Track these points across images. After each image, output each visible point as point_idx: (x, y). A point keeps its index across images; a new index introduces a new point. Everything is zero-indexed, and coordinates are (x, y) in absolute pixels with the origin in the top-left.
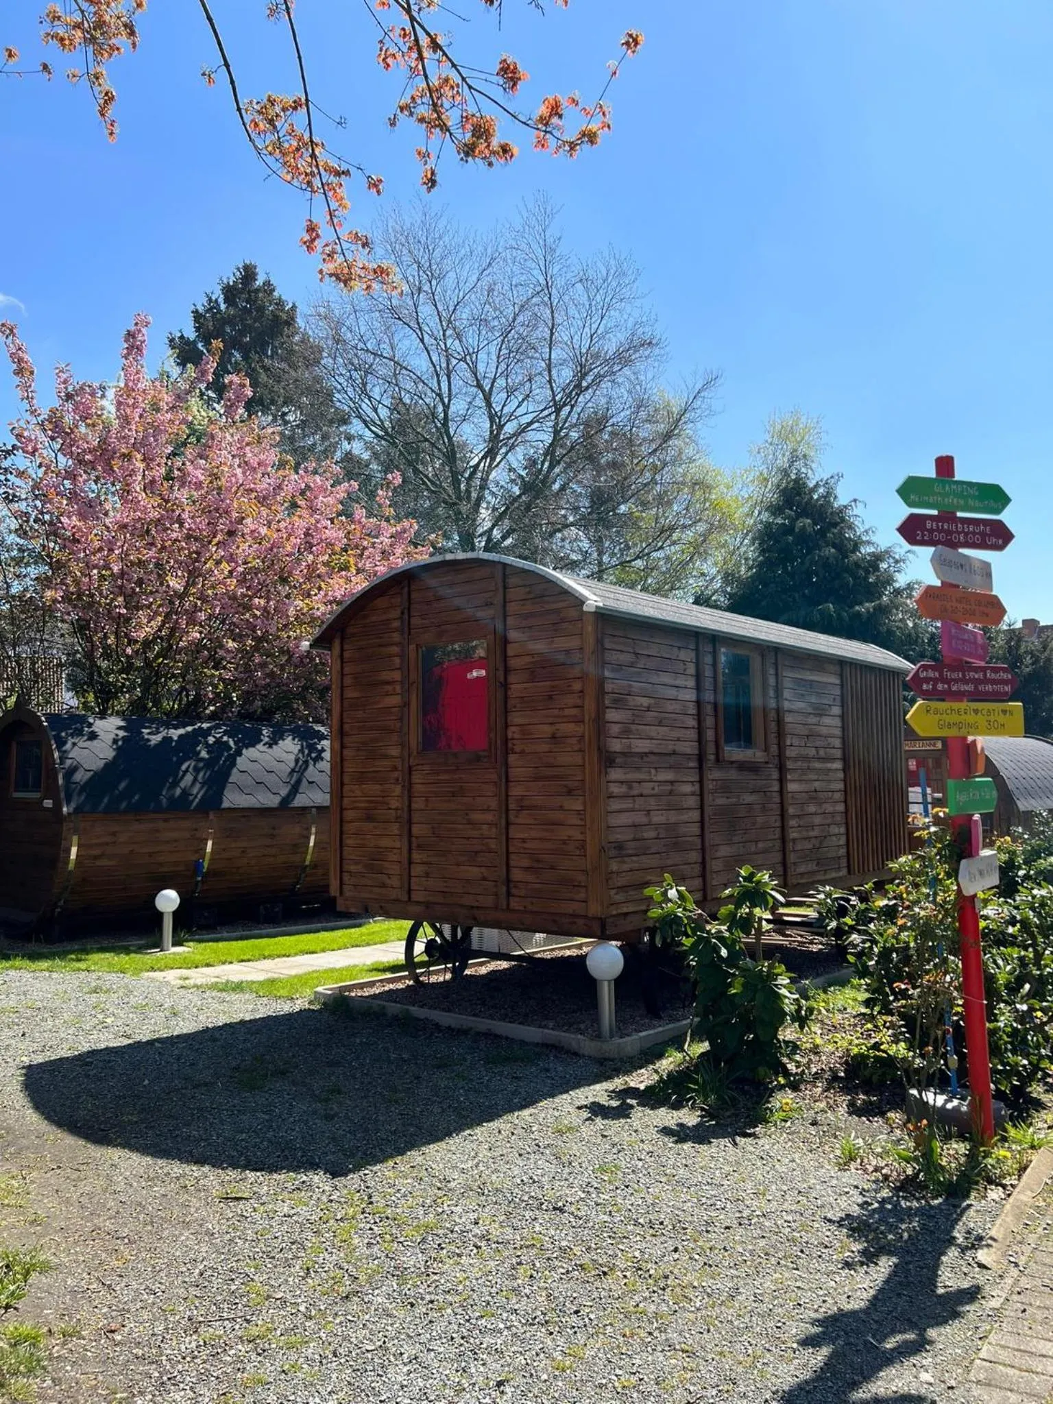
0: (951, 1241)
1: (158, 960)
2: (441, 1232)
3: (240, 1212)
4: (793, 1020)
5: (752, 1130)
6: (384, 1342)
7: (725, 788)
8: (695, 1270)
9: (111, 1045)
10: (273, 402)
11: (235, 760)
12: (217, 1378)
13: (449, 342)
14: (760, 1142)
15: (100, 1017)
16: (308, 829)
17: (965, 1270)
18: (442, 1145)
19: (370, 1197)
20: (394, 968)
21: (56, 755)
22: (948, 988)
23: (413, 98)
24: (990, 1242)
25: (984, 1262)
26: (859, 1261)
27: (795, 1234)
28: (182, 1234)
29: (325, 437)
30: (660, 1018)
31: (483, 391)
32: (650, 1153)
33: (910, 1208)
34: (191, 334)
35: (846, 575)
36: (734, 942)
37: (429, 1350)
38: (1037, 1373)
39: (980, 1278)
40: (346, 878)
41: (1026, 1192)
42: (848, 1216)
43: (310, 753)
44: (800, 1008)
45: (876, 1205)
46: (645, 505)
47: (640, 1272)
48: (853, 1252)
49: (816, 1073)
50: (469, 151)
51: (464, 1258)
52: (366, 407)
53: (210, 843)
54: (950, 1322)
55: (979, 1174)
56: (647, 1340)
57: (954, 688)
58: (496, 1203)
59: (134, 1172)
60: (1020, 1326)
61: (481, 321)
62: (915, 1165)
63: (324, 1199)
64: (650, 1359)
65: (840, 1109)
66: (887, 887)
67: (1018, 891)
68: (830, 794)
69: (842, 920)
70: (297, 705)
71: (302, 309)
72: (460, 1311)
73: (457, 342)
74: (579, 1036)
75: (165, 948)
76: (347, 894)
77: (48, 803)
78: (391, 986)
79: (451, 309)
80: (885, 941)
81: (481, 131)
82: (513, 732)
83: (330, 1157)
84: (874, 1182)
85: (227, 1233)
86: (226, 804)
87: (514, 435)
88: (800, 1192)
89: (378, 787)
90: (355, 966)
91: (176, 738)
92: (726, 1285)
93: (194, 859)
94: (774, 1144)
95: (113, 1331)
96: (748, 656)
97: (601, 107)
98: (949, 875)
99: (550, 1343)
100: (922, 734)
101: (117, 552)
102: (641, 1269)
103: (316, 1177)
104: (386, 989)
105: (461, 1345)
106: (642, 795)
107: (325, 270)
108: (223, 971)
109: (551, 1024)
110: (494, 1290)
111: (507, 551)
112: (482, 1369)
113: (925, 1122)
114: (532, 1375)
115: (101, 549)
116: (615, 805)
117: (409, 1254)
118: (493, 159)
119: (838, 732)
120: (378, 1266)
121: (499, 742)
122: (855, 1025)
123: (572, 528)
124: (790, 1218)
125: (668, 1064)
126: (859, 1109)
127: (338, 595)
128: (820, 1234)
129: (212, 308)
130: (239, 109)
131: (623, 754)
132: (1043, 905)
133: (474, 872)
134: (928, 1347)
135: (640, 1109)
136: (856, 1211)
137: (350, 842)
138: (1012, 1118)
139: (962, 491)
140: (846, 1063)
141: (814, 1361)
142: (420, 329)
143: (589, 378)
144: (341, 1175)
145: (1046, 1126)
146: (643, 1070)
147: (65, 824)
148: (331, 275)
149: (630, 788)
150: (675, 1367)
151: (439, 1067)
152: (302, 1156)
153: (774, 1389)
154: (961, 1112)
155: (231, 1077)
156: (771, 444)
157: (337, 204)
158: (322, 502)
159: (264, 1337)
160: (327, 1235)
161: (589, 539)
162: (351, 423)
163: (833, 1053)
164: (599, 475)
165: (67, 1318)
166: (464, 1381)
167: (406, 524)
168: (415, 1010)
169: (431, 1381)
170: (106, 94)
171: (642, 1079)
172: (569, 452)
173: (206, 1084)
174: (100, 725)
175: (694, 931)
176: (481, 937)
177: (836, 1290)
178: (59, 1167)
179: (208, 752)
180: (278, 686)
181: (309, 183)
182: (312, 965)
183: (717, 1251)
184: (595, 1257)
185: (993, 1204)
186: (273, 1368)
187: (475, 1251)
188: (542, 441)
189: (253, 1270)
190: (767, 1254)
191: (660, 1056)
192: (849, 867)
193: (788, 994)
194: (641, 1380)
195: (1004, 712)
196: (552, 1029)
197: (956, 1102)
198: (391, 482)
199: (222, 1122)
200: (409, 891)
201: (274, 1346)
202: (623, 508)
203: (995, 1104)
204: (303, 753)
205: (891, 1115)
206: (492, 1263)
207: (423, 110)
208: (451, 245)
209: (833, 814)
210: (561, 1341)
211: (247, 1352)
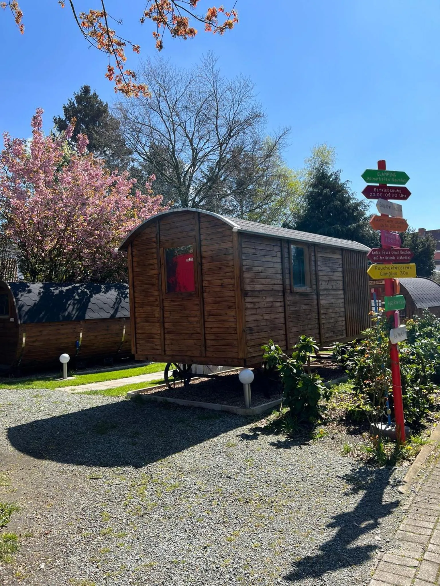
0: (388, 483)
1: (62, 383)
2: (181, 488)
3: (98, 484)
4: (324, 397)
5: (308, 442)
6: (158, 533)
7: (294, 303)
8: (284, 499)
9: (43, 418)
10: (100, 146)
11: (90, 299)
12: (90, 551)
13: (174, 118)
14: (311, 447)
15: (38, 407)
16: (123, 327)
17: (394, 495)
18: (181, 453)
19: (151, 476)
20: (160, 382)
21: (14, 300)
22: (386, 382)
23: (150, 10)
24: (403, 483)
25: (401, 491)
26: (351, 493)
27: (325, 483)
28: (74, 494)
29: (122, 160)
30: (270, 398)
31: (189, 138)
32: (266, 453)
33: (372, 471)
34: (63, 118)
35: (344, 212)
36: (299, 366)
37: (176, 536)
38: (422, 535)
39: (400, 497)
40: (138, 346)
41: (418, 462)
42: (346, 475)
43: (122, 295)
44: (326, 392)
45: (358, 470)
46: (260, 185)
47: (262, 501)
48: (348, 489)
49: (334, 418)
50: (176, 32)
51: (190, 498)
52: (139, 147)
53: (81, 334)
54: (388, 516)
55: (399, 456)
56: (264, 528)
57: (387, 258)
58: (203, 476)
59: (54, 470)
60: (416, 516)
61: (186, 108)
62: (374, 453)
63: (133, 477)
64: (266, 535)
65: (344, 432)
66: (361, 342)
67: (416, 341)
68: (338, 304)
69: (343, 356)
70: (116, 275)
71: (110, 105)
72: (189, 519)
73: (177, 118)
74: (237, 407)
75: (65, 377)
76: (139, 353)
77: (12, 320)
78: (159, 390)
79: (174, 103)
80: (361, 364)
81: (182, 23)
82: (205, 283)
83: (135, 460)
84: (357, 461)
85: (93, 492)
86: (87, 317)
87: (203, 157)
88: (327, 466)
89: (150, 308)
90: (144, 382)
91: (65, 291)
92: (297, 504)
93: (75, 341)
94: (316, 448)
95: (47, 534)
96: (303, 249)
97: (233, 12)
98: (386, 336)
99: (225, 530)
100: (373, 278)
101: (35, 213)
102: (262, 500)
103: (129, 469)
104: (157, 391)
105: (189, 533)
106: (259, 308)
107: (117, 88)
108: (89, 386)
109: (225, 403)
110: (202, 511)
111: (202, 207)
112: (198, 542)
113: (377, 436)
114: (218, 544)
115: (28, 212)
116: (249, 312)
117: (168, 498)
118: (187, 36)
119: (341, 278)
120: (155, 503)
121: (199, 287)
122: (350, 398)
123: (229, 196)
124: (323, 477)
125: (273, 417)
126: (351, 432)
127: (130, 228)
128: (335, 482)
129: (71, 106)
130: (76, 17)
131: (252, 291)
132: (426, 346)
133: (191, 342)
134: (378, 526)
135: (262, 435)
136: (349, 473)
137: (139, 331)
138: (413, 433)
139: (389, 175)
140: (346, 413)
141: (332, 533)
142: (161, 112)
143: (234, 132)
144: (139, 467)
145: (427, 436)
146: (263, 420)
147: (20, 328)
148: (120, 90)
149: (255, 305)
150: (276, 537)
151: (179, 422)
152: (123, 460)
153: (316, 545)
154: (392, 431)
155: (93, 429)
156: (313, 158)
157: (121, 58)
158: (122, 189)
159: (109, 533)
160: (134, 491)
161: (237, 201)
162: (133, 154)
163: (341, 410)
164: (240, 173)
165: (27, 529)
166: (190, 547)
167: (158, 197)
168: (169, 399)
169: (177, 548)
170: (19, 13)
171: (262, 423)
172: (226, 164)
173: (83, 433)
174: (32, 287)
175: (282, 362)
176: (196, 369)
177: (341, 504)
178: (23, 469)
179: (78, 296)
180: (107, 267)
181: (109, 49)
182: (126, 383)
183: (293, 491)
184: (244, 496)
185: (405, 468)
186: (112, 546)
187: (195, 495)
188: (215, 159)
189: (104, 507)
190: (313, 491)
191: (270, 414)
192: (346, 333)
193: (321, 387)
194: (262, 543)
195: (408, 268)
196: (226, 405)
197: (390, 428)
198: (151, 179)
199: (90, 448)
200: (165, 351)
201: (113, 537)
202: (250, 187)
203: (405, 428)
204: (119, 295)
205: (364, 434)
206: (202, 500)
207: (155, 15)
208: (173, 75)
209: (339, 312)
210: (230, 529)
211: (102, 540)
